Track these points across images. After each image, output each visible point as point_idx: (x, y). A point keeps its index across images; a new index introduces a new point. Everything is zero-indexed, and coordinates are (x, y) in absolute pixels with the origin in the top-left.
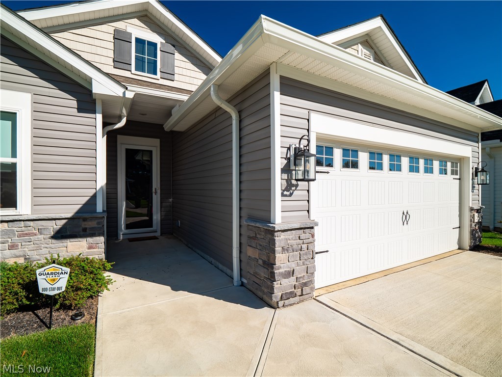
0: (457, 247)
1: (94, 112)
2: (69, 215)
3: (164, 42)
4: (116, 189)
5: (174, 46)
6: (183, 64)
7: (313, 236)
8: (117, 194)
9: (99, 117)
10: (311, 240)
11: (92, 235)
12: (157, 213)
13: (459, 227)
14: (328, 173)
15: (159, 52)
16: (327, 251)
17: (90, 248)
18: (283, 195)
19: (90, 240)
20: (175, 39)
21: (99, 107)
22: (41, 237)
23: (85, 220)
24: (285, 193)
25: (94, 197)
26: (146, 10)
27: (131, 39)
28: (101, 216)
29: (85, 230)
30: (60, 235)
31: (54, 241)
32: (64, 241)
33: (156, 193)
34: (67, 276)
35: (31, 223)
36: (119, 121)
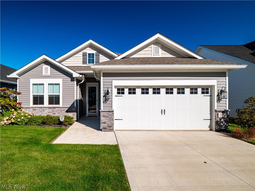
0: (209, 129)
1: (74, 81)
2: (69, 107)
3: (96, 52)
4: (86, 100)
5: (99, 53)
6: (102, 58)
7: (113, 114)
8: (86, 101)
9: (75, 82)
10: (112, 115)
11: (74, 112)
12: (97, 108)
13: (210, 119)
14: (122, 96)
15: (95, 56)
16: (122, 120)
17: (73, 115)
18: (103, 103)
19: (73, 113)
20: (100, 50)
21: (75, 79)
22: (64, 112)
23: (72, 108)
24: (104, 102)
25: (74, 102)
26: (91, 44)
27: (87, 54)
28: (75, 107)
29: (72, 111)
30: (67, 111)
31: (66, 113)
32: (68, 113)
33: (97, 101)
34: (64, 118)
35: (62, 108)
36: (82, 81)
